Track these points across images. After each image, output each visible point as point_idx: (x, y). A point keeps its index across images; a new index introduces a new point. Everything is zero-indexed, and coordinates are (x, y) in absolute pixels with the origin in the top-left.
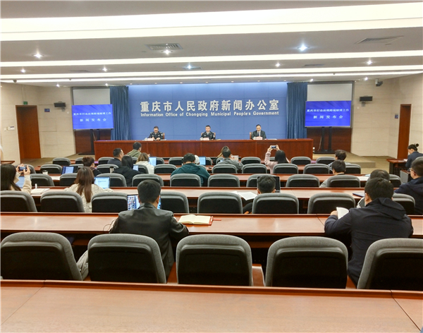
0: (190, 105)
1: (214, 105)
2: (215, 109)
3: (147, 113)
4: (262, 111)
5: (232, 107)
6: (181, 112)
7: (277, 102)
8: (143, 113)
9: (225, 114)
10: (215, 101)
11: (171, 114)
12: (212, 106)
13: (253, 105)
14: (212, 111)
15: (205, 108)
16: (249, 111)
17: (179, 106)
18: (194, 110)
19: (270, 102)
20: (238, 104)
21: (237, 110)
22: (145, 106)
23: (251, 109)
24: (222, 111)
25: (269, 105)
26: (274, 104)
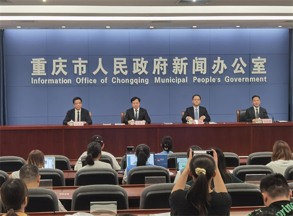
0: (119, 64)
1: (160, 64)
2: (161, 71)
3: (42, 77)
4: (240, 75)
5: (189, 68)
6: (104, 76)
7: (265, 60)
8: (36, 77)
9: (178, 81)
10: (161, 59)
11: (86, 80)
12: (156, 67)
13: (224, 66)
14: (156, 75)
15: (144, 71)
16: (217, 75)
17: (100, 66)
18: (126, 73)
19: (253, 60)
20: (200, 64)
21: (198, 74)
22: (38, 66)
23: (221, 72)
24: (174, 76)
25: (250, 66)
26: (259, 65)
